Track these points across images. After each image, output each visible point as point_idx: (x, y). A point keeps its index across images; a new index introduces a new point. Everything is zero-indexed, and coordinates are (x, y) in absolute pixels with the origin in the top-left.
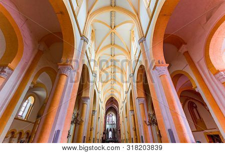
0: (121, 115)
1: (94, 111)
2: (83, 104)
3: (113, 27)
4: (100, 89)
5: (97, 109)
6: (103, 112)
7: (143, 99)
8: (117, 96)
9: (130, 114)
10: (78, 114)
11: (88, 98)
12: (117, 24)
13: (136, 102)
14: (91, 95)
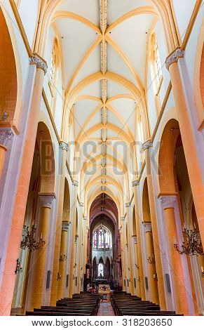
0: (123, 232)
1: (65, 223)
2: (43, 208)
3: (103, 27)
4: (77, 177)
5: (71, 219)
6: (85, 224)
7: (173, 198)
8: (113, 191)
9: (143, 229)
10: (33, 228)
11: (53, 196)
12: (113, 20)
13: (157, 205)
14: (58, 190)
